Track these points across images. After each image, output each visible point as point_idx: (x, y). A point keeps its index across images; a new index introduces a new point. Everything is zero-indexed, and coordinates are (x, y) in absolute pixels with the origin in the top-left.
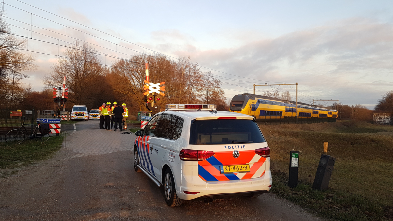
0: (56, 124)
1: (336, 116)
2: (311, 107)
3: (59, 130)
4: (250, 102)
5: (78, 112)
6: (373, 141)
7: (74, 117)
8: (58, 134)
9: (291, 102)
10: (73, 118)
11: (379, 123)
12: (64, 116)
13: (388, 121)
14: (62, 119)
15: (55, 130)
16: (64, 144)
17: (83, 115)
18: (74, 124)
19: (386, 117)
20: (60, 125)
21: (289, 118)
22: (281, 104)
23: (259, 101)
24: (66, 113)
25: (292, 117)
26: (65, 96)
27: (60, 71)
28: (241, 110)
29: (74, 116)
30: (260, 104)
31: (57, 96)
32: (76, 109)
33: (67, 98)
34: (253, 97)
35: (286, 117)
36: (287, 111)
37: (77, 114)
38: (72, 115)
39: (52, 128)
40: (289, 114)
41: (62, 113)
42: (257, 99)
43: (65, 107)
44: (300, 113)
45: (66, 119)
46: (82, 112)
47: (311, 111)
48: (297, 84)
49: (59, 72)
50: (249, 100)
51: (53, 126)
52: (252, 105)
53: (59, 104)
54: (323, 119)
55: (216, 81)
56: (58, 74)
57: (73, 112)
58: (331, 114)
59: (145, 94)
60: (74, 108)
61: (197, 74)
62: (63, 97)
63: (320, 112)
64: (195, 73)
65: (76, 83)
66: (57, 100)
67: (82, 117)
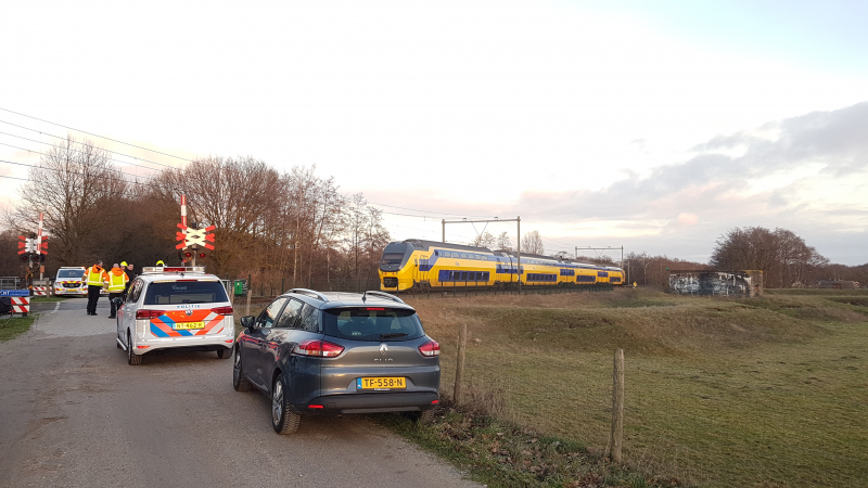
0: (22, 299)
1: (619, 279)
2: (556, 262)
3: (27, 308)
4: (417, 256)
5: (68, 280)
6: (605, 320)
7: (61, 290)
8: (25, 313)
9: (509, 253)
10: (59, 293)
11: (681, 293)
12: (41, 288)
13: (695, 287)
14: (36, 294)
15: (21, 307)
16: (34, 326)
17: (77, 285)
18: (58, 303)
19: (691, 279)
20: (28, 299)
21: (505, 284)
22: (488, 259)
23: (436, 253)
24: (44, 283)
25: (511, 283)
26: (42, 249)
27: (35, 198)
28: (398, 270)
29: (61, 288)
30: (440, 259)
31: (27, 251)
32: (65, 275)
33: (46, 253)
34: (422, 245)
35: (497, 283)
36: (500, 270)
37: (66, 285)
38: (56, 287)
39: (16, 304)
40: (505, 278)
41: (36, 283)
42: (432, 249)
43: (42, 268)
44: (529, 275)
45: (44, 294)
46: (75, 280)
47: (557, 270)
48: (518, 220)
49: (31, 201)
50: (415, 252)
51: (17, 300)
52: (421, 260)
53: (31, 266)
54: (587, 285)
55: (374, 212)
56: (29, 204)
57: (58, 280)
58: (606, 275)
59: (178, 247)
60: (61, 271)
61: (332, 199)
62: (38, 252)
63: (578, 272)
64: (327, 196)
65: (66, 221)
66: (26, 257)
67: (77, 289)
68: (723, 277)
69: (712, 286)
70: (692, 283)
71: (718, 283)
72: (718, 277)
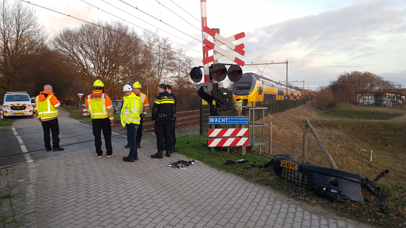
4: (258, 84)
5: (15, 103)
7: (10, 112)
9: (278, 83)
10: (7, 115)
11: (363, 105)
13: (372, 102)
17: (24, 107)
18: (13, 129)
19: (370, 97)
22: (275, 86)
23: (263, 82)
29: (9, 110)
30: (264, 86)
32: (10, 99)
36: (279, 93)
37: (13, 108)
38: (4, 109)
40: (279, 98)
42: (261, 79)
44: (284, 96)
46: (21, 103)
48: (287, 63)
50: (257, 81)
52: (259, 87)
57: (6, 103)
60: (7, 96)
67: (23, 111)
68: (389, 96)
69: (382, 101)
70: (370, 99)
71: (385, 99)
72: (386, 96)
